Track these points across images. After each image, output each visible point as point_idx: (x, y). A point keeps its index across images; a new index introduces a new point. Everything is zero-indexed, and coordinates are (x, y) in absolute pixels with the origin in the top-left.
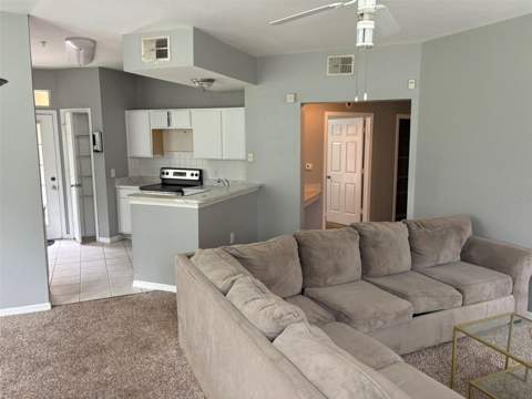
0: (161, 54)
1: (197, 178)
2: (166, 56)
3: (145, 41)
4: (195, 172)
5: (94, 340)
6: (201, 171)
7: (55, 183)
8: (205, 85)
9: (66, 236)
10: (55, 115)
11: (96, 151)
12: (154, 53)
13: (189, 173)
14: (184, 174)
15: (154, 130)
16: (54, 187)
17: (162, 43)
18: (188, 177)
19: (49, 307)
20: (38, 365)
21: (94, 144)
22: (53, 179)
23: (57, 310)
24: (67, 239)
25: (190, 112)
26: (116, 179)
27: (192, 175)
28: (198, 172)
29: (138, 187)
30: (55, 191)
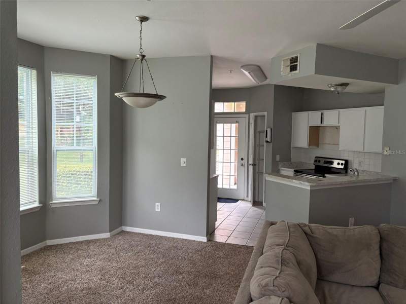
0: (293, 68)
1: (342, 167)
2: (296, 69)
3: (283, 60)
4: (341, 162)
5: (215, 269)
6: (347, 161)
7: (243, 162)
8: (340, 89)
9: (246, 198)
10: (248, 117)
11: (267, 142)
12: (289, 67)
13: (336, 162)
14: (332, 163)
15: (310, 127)
16: (242, 165)
17: (294, 60)
18: (335, 165)
19: (206, 241)
20: (177, 272)
21: (266, 137)
22: (242, 159)
23: (210, 243)
24: (247, 201)
25: (339, 112)
26: (279, 163)
27: (338, 164)
28: (343, 162)
29: (293, 170)
30: (242, 168)
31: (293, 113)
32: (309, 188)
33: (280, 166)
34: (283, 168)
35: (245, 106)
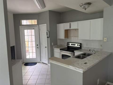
1: (79, 46)
4: (79, 44)
6: (81, 44)
9: (40, 62)
10: (38, 27)
11: (48, 37)
14: (75, 45)
15: (65, 30)
16: (38, 48)
21: (47, 35)
22: (37, 45)
24: (40, 63)
25: (78, 23)
26: (53, 46)
27: (78, 45)
28: (80, 44)
29: (59, 49)
30: (38, 49)
31: (57, 24)
32: (82, 72)
33: (54, 47)
34: (55, 48)
35: (37, 22)
